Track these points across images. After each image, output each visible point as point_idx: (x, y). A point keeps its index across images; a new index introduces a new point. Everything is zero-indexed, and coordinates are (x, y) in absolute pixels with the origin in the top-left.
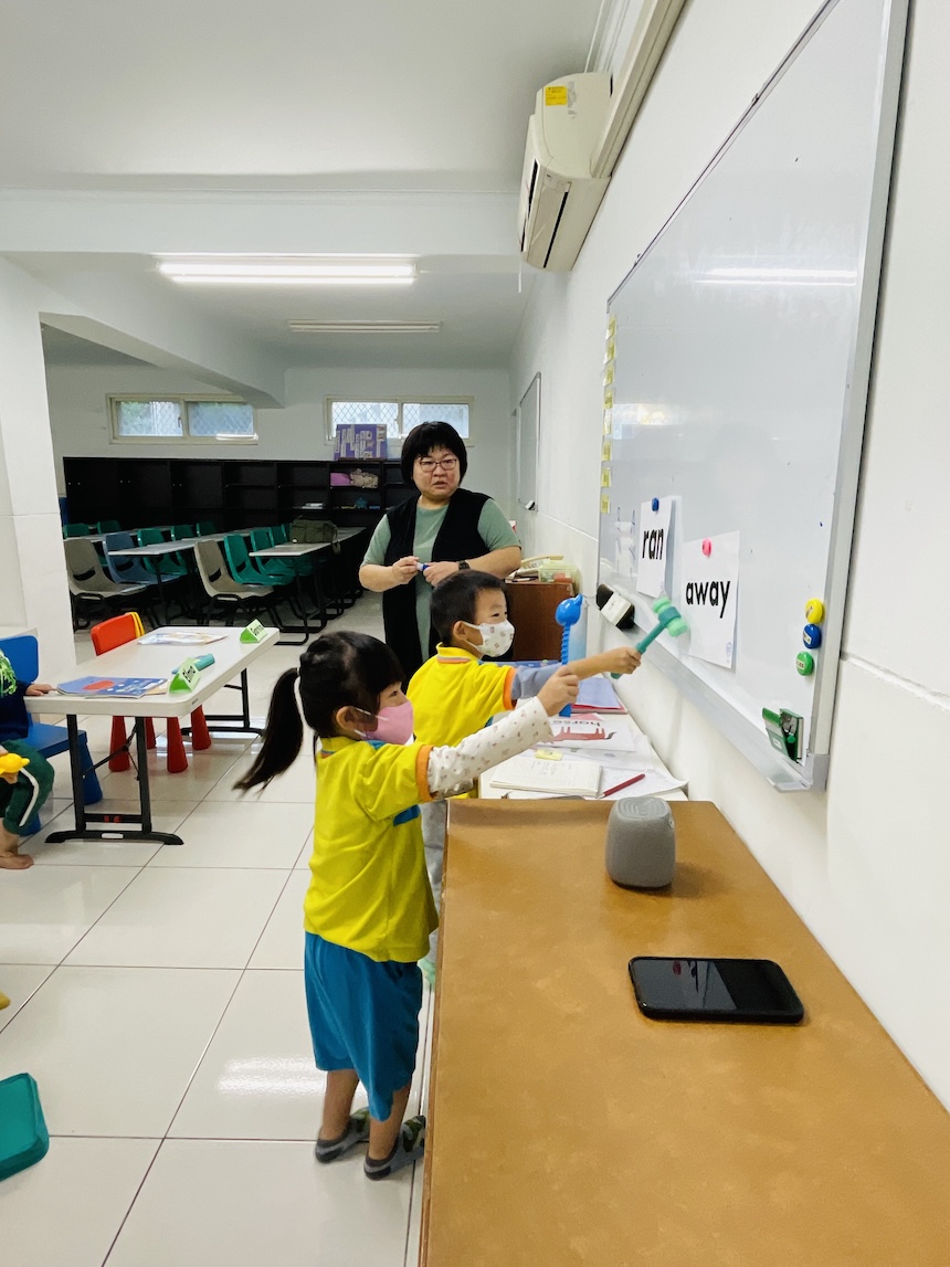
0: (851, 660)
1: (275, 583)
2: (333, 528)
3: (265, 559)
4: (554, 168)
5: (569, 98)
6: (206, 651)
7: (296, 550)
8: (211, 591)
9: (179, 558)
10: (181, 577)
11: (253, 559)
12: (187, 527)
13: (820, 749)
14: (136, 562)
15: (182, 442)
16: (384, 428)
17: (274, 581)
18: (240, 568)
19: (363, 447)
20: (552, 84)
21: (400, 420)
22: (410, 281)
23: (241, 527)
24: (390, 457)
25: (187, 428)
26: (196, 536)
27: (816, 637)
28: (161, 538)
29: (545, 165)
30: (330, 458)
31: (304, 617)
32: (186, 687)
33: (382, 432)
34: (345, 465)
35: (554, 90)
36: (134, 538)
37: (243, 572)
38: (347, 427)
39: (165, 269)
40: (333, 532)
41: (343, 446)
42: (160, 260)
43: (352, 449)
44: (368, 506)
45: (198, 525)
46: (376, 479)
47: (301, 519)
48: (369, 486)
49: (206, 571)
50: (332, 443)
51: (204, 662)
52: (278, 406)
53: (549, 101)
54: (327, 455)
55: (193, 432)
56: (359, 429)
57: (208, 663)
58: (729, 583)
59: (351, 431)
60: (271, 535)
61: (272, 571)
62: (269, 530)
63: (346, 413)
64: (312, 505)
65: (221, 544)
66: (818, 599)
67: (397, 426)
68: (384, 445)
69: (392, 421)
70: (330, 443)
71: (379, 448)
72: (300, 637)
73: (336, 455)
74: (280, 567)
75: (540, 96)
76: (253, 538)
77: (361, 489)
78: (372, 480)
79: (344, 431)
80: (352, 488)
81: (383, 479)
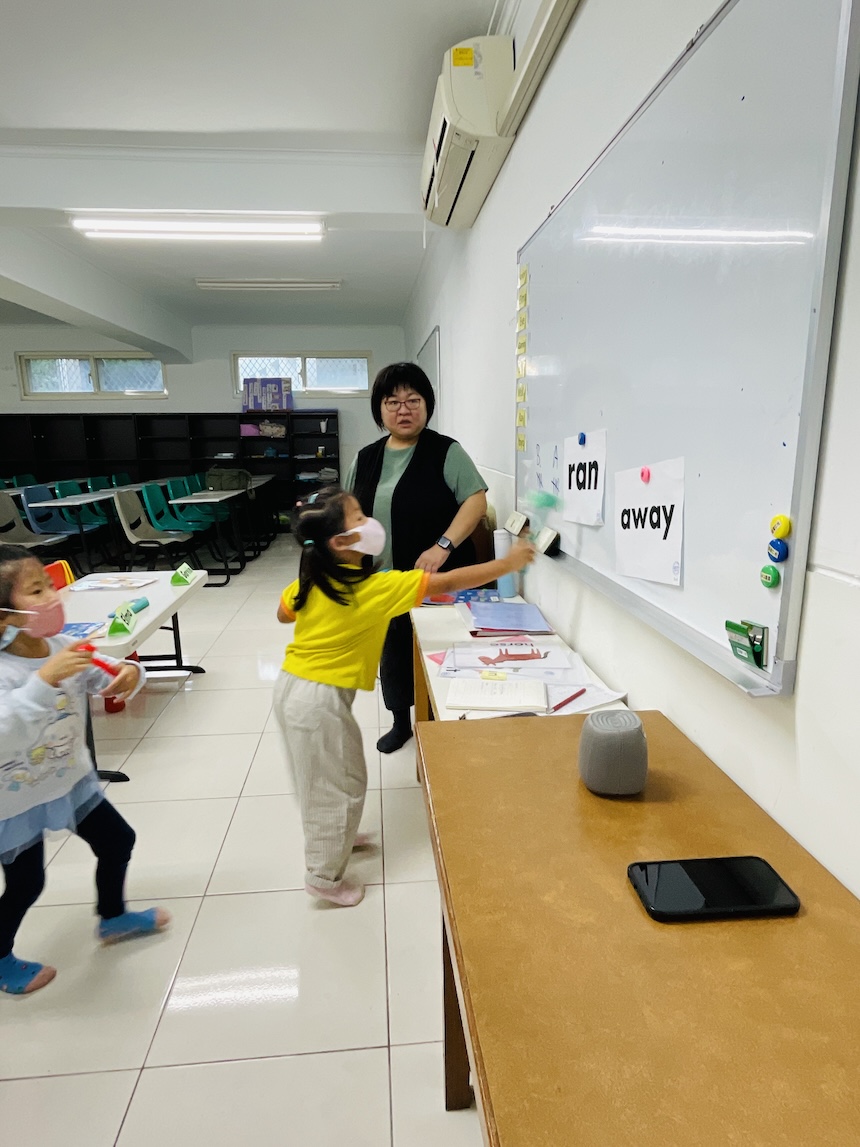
0: (819, 571)
1: (193, 529)
2: (247, 476)
3: (182, 507)
4: (463, 126)
5: (474, 59)
6: (139, 595)
7: (213, 497)
8: (133, 538)
9: (97, 508)
10: (101, 527)
11: (171, 506)
12: (104, 479)
13: (788, 655)
14: (55, 513)
15: (94, 397)
16: (289, 381)
17: (192, 527)
18: (159, 516)
19: (270, 399)
20: (460, 45)
21: (303, 373)
22: (319, 238)
23: (155, 477)
24: (295, 409)
25: (98, 385)
26: (112, 486)
27: (782, 550)
28: (79, 489)
29: (454, 124)
30: (239, 410)
31: (224, 560)
32: (125, 630)
33: (287, 385)
34: (254, 416)
35: (462, 51)
36: (52, 490)
37: (162, 520)
38: (254, 380)
39: (78, 224)
40: (248, 479)
41: (251, 398)
42: (74, 216)
43: (259, 401)
44: (277, 454)
45: (113, 477)
46: (284, 429)
47: (216, 468)
48: (278, 436)
49: (127, 519)
50: (240, 396)
51: (140, 605)
52: (187, 361)
53: (457, 61)
54: (236, 408)
55: (104, 388)
56: (265, 382)
57: (142, 607)
58: (672, 506)
59: (257, 385)
60: (186, 482)
61: (190, 518)
62: (185, 479)
63: (252, 367)
64: (225, 455)
65: (139, 494)
66: (783, 515)
67: (301, 379)
68: (290, 397)
69: (296, 374)
70: (238, 396)
71: (284, 400)
72: (222, 579)
73: (244, 407)
74: (197, 514)
75: (448, 56)
76: (169, 487)
77: (269, 438)
78: (278, 431)
79: (251, 384)
80: (260, 438)
81: (289, 429)
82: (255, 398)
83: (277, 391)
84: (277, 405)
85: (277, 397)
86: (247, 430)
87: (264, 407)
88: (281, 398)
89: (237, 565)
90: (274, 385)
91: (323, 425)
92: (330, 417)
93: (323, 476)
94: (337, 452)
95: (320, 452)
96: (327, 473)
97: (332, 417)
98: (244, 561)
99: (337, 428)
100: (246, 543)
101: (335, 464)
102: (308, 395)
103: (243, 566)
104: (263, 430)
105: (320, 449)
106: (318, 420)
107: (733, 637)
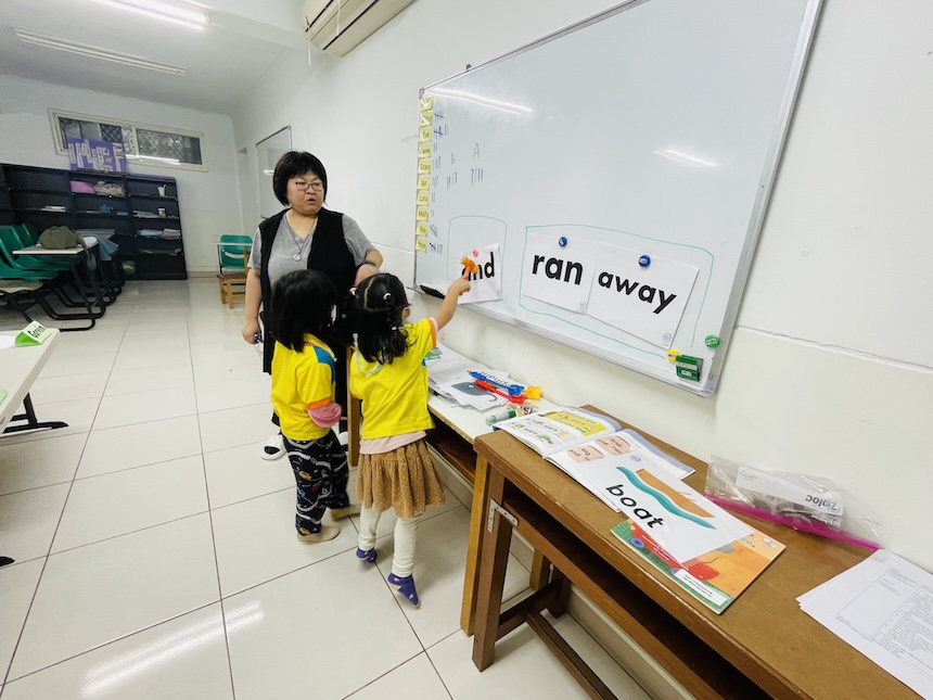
0: (743, 329)
1: (38, 278)
11: (17, 256)
19: (101, 161)
22: (201, 28)
24: (130, 173)
30: (66, 167)
33: (119, 150)
34: (85, 175)
41: (80, 159)
43: (90, 162)
44: (115, 212)
46: (121, 190)
48: (116, 195)
54: (61, 165)
59: (86, 146)
61: (28, 267)
64: (54, 207)
68: (124, 163)
71: (118, 163)
72: (88, 323)
73: (72, 165)
74: (35, 263)
77: (105, 197)
78: (116, 190)
79: (77, 145)
80: (95, 196)
81: (126, 189)
82: (85, 158)
83: (108, 154)
84: (110, 167)
85: (110, 160)
86: (79, 187)
87: (95, 167)
88: (114, 161)
89: (96, 310)
90: (104, 149)
91: (161, 191)
92: (167, 184)
93: (166, 234)
94: (177, 214)
95: (160, 213)
96: (169, 233)
97: (171, 184)
98: (104, 306)
99: (175, 193)
100: (102, 290)
101: (176, 224)
102: (142, 163)
103: (103, 311)
104: (97, 189)
105: (161, 211)
106: (154, 186)
107: (682, 365)
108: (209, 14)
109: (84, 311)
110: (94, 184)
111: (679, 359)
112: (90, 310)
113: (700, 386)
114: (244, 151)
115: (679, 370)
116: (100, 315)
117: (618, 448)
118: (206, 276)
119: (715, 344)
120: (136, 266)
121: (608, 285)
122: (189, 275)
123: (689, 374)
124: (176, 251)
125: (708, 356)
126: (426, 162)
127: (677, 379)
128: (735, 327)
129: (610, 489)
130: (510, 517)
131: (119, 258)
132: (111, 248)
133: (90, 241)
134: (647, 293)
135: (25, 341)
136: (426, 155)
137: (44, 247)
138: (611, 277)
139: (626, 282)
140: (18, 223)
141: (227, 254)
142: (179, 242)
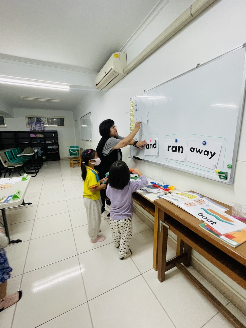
4: (116, 70)
5: (119, 57)
8: (6, 166)
19: (38, 128)
20: (116, 53)
22: (68, 90)
24: (45, 130)
30: (29, 131)
33: (43, 124)
34: (34, 132)
35: (116, 54)
43: (35, 128)
44: (41, 142)
49: (3, 161)
50: (29, 127)
52: (14, 118)
53: (115, 56)
59: (34, 124)
64: (26, 142)
65: (5, 153)
68: (44, 128)
71: (42, 128)
72: (35, 174)
73: (31, 130)
74: (21, 158)
75: (113, 55)
76: (12, 151)
77: (39, 138)
78: (41, 136)
79: (32, 124)
80: (36, 138)
81: (44, 135)
82: (34, 128)
83: (40, 126)
84: (40, 129)
85: (40, 127)
86: (32, 136)
87: (36, 130)
88: (41, 127)
89: (37, 171)
90: (39, 124)
91: (53, 135)
92: (55, 132)
93: (54, 147)
94: (58, 141)
96: (55, 147)
97: (56, 132)
98: (38, 169)
99: (57, 135)
100: (38, 165)
101: (57, 144)
102: (49, 127)
103: (38, 171)
104: (37, 136)
105: (53, 140)
106: (52, 133)
107: (220, 175)
108: (70, 86)
109: (34, 171)
110: (36, 134)
111: (219, 173)
112: (35, 171)
113: (227, 181)
114: (76, 121)
115: (220, 176)
116: (38, 172)
117: (201, 202)
118: (65, 159)
119: (230, 167)
120: (46, 157)
121: (193, 151)
122: (61, 159)
123: (223, 177)
124: (57, 152)
125: (229, 171)
126: (133, 119)
127: (220, 180)
128: (237, 161)
129: (198, 214)
130: (166, 226)
131: (42, 155)
132: (41, 152)
133: (36, 151)
134: (206, 153)
135: (24, 179)
136: (133, 117)
137: (25, 153)
138: (194, 149)
139: (199, 150)
140: (16, 147)
141: (72, 152)
142: (58, 149)
